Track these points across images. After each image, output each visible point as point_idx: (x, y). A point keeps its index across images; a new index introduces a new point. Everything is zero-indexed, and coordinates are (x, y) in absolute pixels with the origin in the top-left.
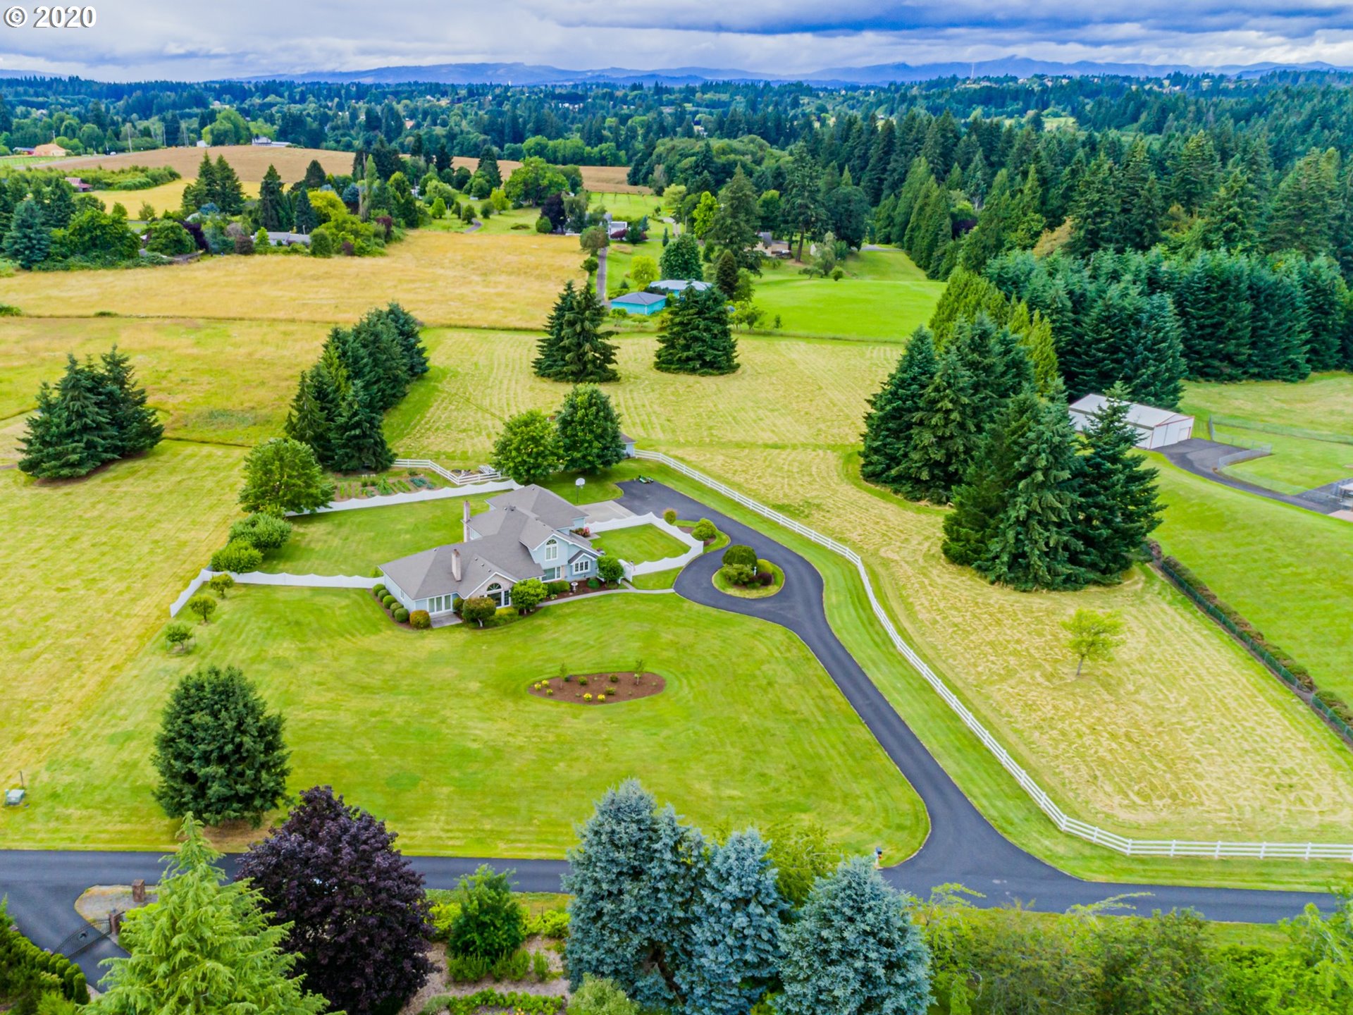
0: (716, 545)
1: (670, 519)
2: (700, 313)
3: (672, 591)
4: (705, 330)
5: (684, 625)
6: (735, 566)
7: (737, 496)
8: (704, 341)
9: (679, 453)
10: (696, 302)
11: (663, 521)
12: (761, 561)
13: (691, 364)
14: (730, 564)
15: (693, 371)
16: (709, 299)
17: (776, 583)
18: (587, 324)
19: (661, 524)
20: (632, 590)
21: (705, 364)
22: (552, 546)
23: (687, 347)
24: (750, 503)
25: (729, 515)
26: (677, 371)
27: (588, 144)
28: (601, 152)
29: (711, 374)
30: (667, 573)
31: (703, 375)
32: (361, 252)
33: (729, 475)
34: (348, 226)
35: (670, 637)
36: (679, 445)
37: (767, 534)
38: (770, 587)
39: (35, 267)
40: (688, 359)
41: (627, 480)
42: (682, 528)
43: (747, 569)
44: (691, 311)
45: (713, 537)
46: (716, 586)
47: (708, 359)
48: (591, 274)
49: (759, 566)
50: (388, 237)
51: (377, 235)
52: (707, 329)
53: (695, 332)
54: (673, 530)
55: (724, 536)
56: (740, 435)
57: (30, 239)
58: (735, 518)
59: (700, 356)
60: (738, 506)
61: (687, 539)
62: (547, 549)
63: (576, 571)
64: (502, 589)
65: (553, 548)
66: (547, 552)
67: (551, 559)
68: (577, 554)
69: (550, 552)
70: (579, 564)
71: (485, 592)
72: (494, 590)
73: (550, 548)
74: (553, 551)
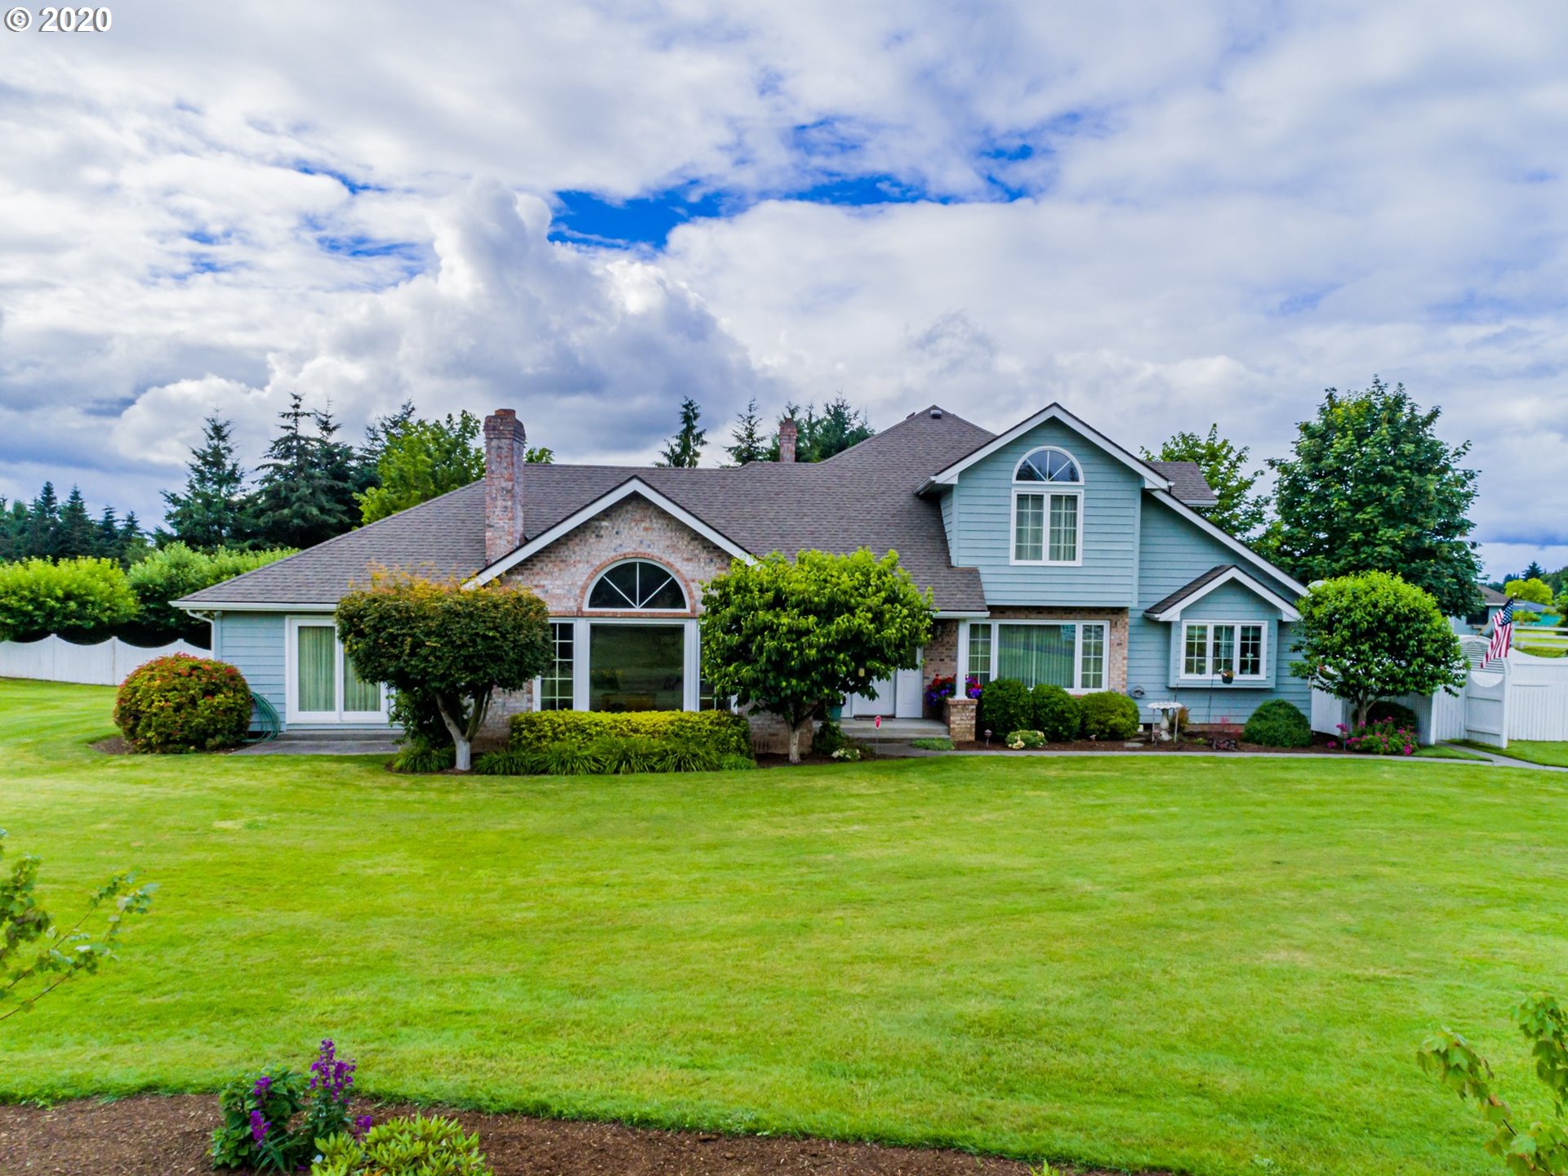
22: (1048, 487)
62: (1022, 499)
63: (1189, 668)
64: (688, 610)
65: (1056, 499)
66: (1021, 518)
67: (1046, 561)
68: (1198, 580)
69: (1038, 518)
70: (1210, 634)
71: (572, 605)
72: (638, 609)
73: (1038, 499)
74: (1055, 519)
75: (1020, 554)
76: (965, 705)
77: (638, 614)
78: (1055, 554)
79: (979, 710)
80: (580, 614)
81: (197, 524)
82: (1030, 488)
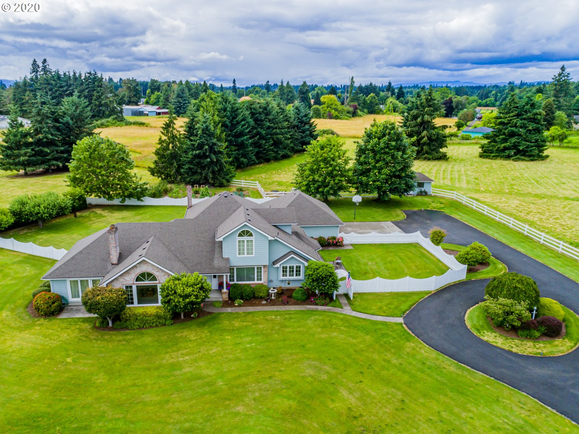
0: (486, 273)
1: (437, 240)
2: (518, 115)
3: (401, 320)
4: (521, 127)
5: (387, 382)
6: (501, 300)
7: (526, 229)
8: (520, 135)
9: (476, 196)
10: (517, 107)
11: (428, 240)
12: (545, 300)
13: (507, 152)
14: (495, 297)
15: (508, 157)
16: (527, 104)
17: (567, 335)
18: (426, 117)
19: (427, 243)
20: (347, 310)
21: (518, 152)
22: (245, 238)
23: (505, 140)
24: (542, 237)
25: (513, 246)
26: (495, 157)
27: (480, 99)
28: (486, 102)
29: (523, 160)
30: (406, 295)
31: (515, 160)
32: (337, 118)
33: (522, 215)
34: (333, 106)
35: (352, 400)
36: (478, 191)
37: (560, 270)
38: (558, 342)
39: (181, 116)
40: (505, 149)
41: (416, 209)
42: (446, 250)
43: (521, 308)
44: (511, 114)
45: (484, 263)
46: (468, 323)
47: (521, 148)
48: (459, 130)
49: (541, 307)
50: (354, 114)
51: (348, 112)
52: (523, 126)
53: (514, 129)
54: (438, 251)
55: (500, 266)
56: (541, 190)
57: (180, 103)
58: (519, 249)
59: (515, 146)
60: (527, 238)
61: (450, 260)
62: (239, 241)
63: (283, 276)
64: (157, 282)
65: (247, 241)
66: (239, 246)
67: (246, 255)
68: (285, 255)
69: (244, 246)
70: (288, 268)
71: (132, 282)
72: (147, 282)
73: (243, 241)
74: (248, 245)
75: (239, 254)
76: (226, 293)
77: (147, 283)
78: (248, 254)
79: (229, 293)
80: (134, 284)
81: (12, 143)
82: (241, 238)
